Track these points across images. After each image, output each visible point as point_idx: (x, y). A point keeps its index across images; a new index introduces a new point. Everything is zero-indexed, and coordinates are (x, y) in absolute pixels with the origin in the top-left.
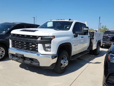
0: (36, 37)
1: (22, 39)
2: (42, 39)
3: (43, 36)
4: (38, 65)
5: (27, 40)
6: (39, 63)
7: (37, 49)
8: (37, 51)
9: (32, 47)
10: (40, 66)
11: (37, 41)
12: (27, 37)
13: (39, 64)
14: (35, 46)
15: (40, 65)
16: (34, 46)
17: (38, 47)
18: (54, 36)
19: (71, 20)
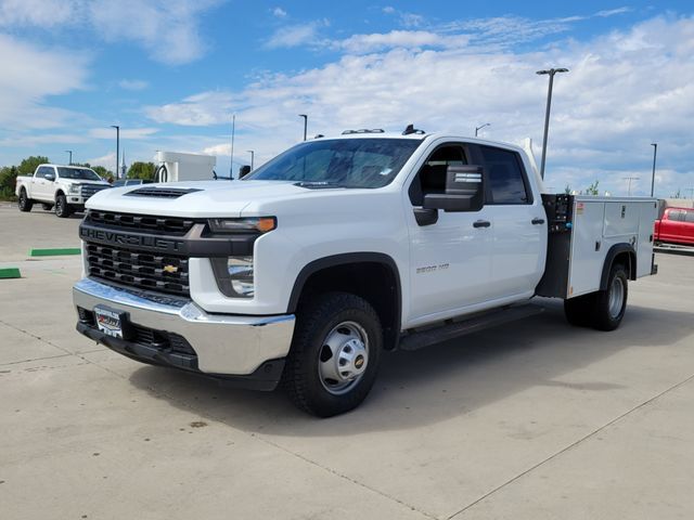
0: (182, 225)
1: (123, 236)
2: (206, 232)
3: (213, 219)
4: (191, 366)
5: (143, 238)
6: (195, 354)
7: (184, 287)
8: (187, 295)
9: (166, 273)
10: (203, 373)
11: (181, 241)
12: (143, 227)
13: (195, 362)
14: (175, 269)
15: (200, 367)
16: (171, 269)
17: (188, 277)
18: (275, 218)
19: (415, 131)
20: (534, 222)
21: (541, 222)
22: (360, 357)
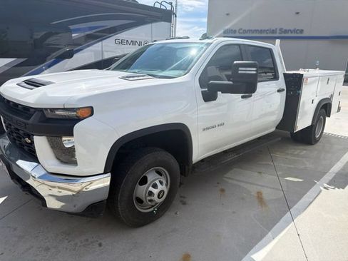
20: (279, 91)
21: (283, 90)
22: (162, 191)
